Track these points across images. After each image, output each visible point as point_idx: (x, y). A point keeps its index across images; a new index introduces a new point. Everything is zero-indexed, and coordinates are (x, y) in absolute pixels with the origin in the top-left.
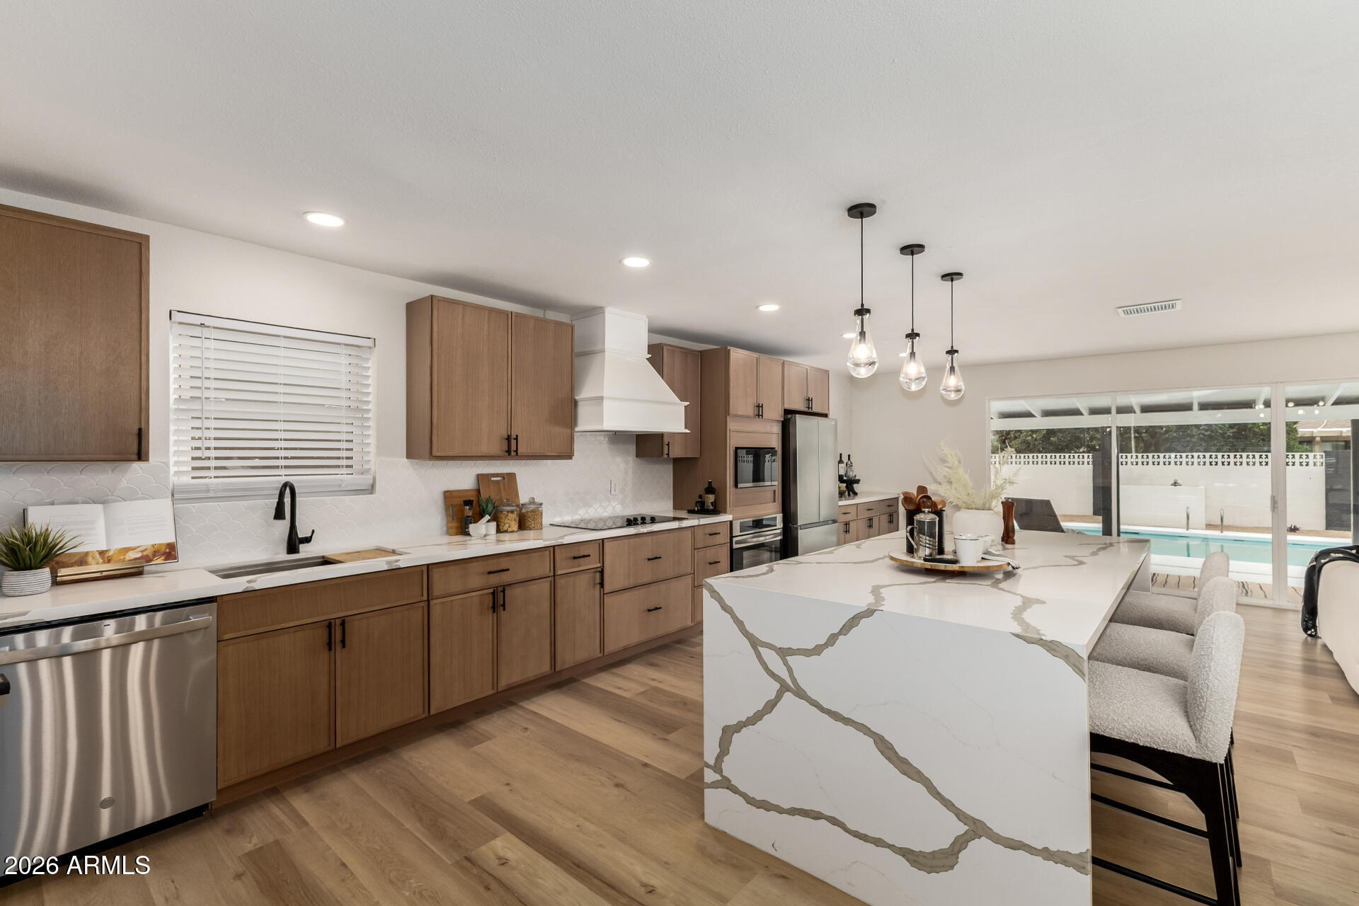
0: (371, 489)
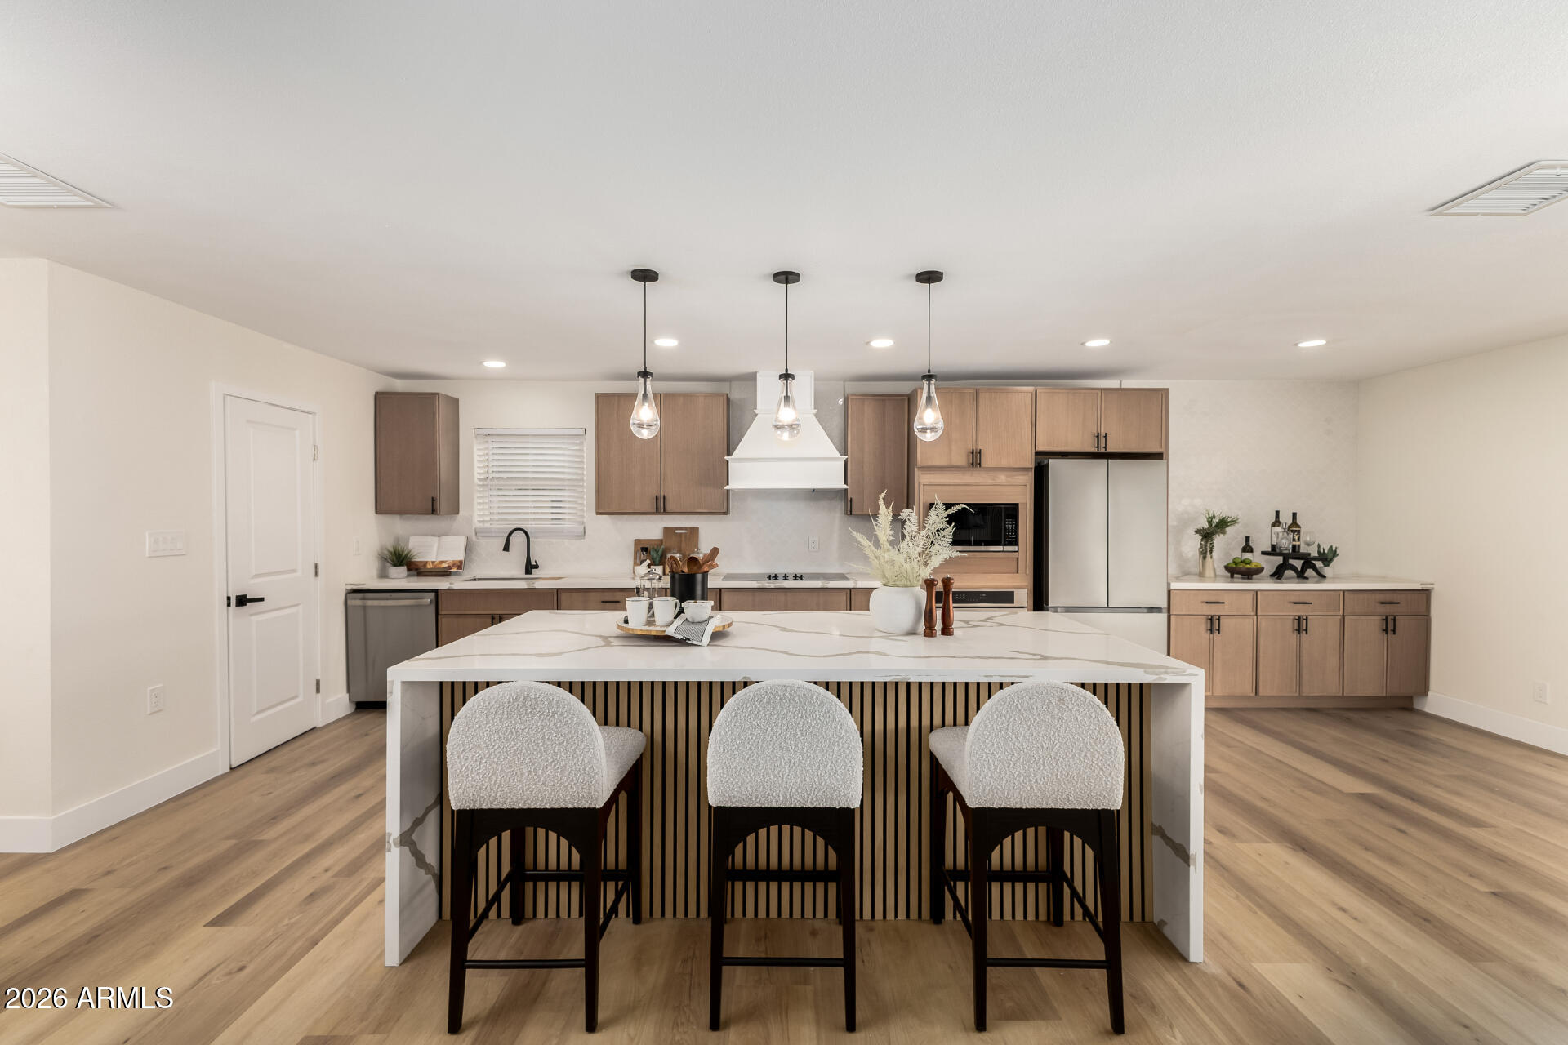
0: (583, 535)
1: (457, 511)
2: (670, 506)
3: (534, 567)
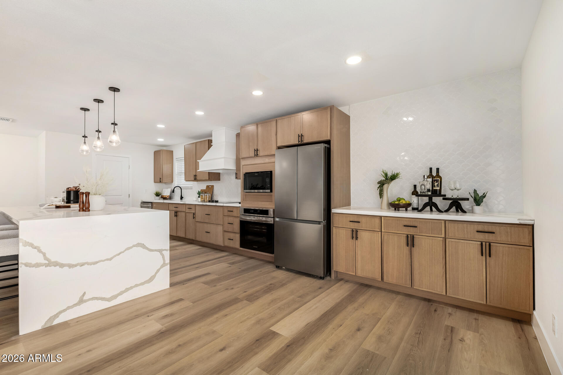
1: (172, 182)
2: (198, 178)
3: (183, 198)
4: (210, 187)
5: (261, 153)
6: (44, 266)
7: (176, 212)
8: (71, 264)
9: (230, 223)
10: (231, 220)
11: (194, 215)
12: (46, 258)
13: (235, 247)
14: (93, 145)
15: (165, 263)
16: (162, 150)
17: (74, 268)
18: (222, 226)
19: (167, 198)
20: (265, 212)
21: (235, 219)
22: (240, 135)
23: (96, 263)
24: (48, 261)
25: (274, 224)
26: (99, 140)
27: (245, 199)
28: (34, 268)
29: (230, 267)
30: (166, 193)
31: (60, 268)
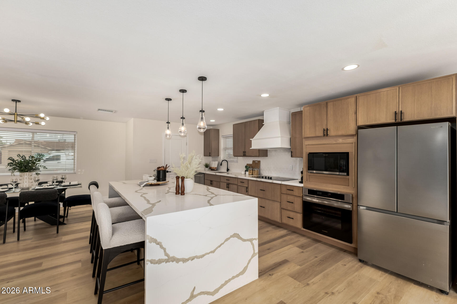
1: (218, 155)
2: (247, 154)
3: (229, 170)
4: (257, 162)
5: (332, 132)
6: (165, 262)
7: (228, 184)
8: (185, 258)
9: (289, 202)
10: (290, 198)
11: (247, 189)
12: (166, 255)
13: (297, 226)
14: (179, 131)
15: (255, 253)
16: (211, 129)
17: (187, 263)
18: (279, 203)
19: (215, 169)
20: (340, 197)
21: (296, 198)
22: (302, 113)
23: (203, 256)
24: (167, 256)
25: (352, 210)
26: (183, 126)
27: (309, 180)
28: (157, 264)
29: (303, 252)
30: (214, 165)
31: (177, 263)
